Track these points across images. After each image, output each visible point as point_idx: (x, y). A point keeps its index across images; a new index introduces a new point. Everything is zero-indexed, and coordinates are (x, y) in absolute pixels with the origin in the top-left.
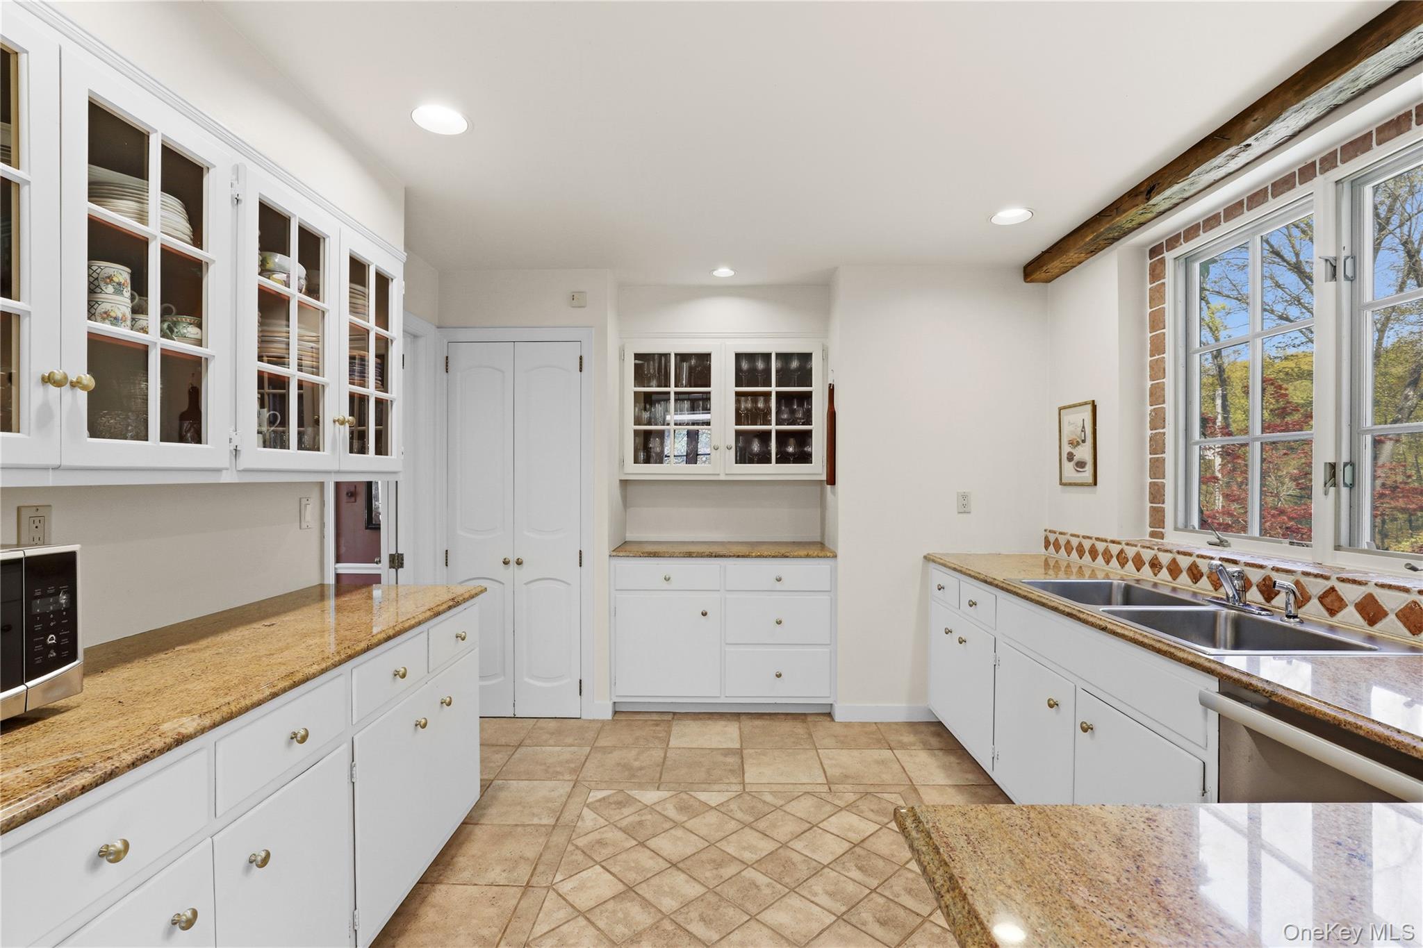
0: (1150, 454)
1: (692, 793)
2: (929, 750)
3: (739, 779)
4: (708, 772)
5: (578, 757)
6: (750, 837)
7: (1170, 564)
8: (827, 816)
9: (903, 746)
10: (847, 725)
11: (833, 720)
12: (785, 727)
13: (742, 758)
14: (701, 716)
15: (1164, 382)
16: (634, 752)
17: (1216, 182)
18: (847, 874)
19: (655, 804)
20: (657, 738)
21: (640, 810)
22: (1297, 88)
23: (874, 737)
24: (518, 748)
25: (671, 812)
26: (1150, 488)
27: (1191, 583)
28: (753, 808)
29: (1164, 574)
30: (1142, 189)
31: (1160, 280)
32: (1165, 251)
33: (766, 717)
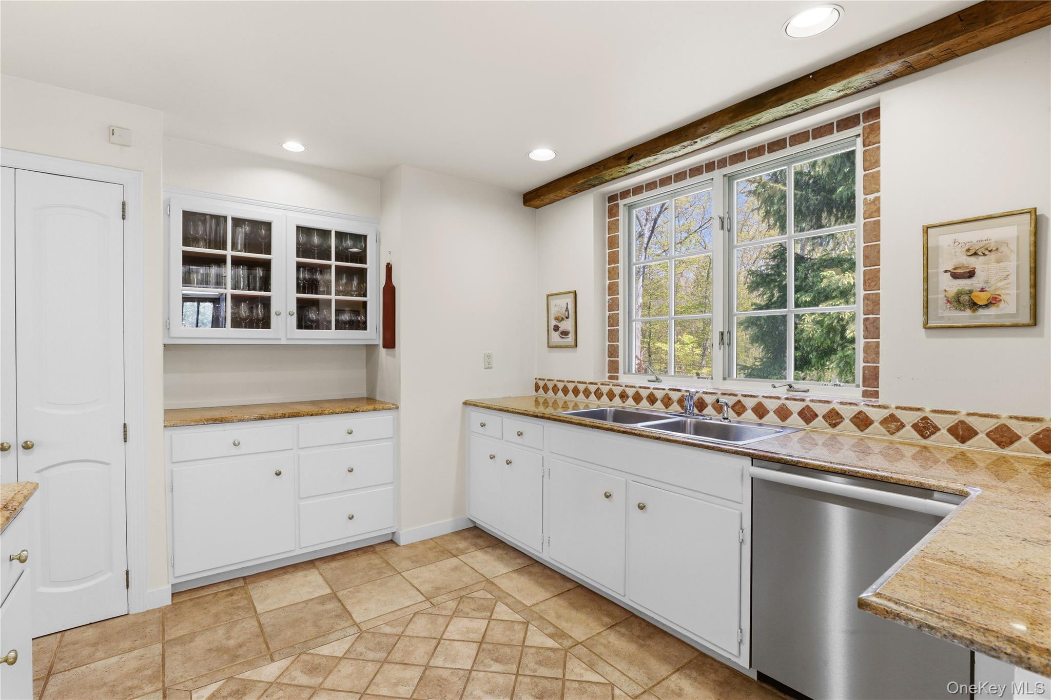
0: (609, 327)
1: (311, 651)
2: (481, 549)
3: (350, 622)
4: (315, 624)
5: (151, 660)
6: (394, 672)
7: (634, 395)
8: (444, 627)
9: (463, 552)
10: (411, 546)
11: (397, 545)
12: (362, 562)
13: (340, 601)
14: (275, 573)
15: (618, 282)
16: (221, 632)
17: (667, 161)
18: (490, 670)
19: (278, 677)
20: (239, 608)
21: (265, 691)
22: (731, 115)
23: (437, 550)
24: (48, 679)
25: (303, 680)
26: (608, 348)
27: (649, 405)
28: (379, 643)
29: (630, 401)
30: (624, 156)
31: (615, 217)
32: (619, 199)
33: (339, 557)
